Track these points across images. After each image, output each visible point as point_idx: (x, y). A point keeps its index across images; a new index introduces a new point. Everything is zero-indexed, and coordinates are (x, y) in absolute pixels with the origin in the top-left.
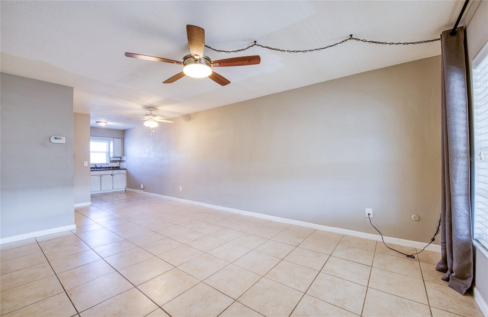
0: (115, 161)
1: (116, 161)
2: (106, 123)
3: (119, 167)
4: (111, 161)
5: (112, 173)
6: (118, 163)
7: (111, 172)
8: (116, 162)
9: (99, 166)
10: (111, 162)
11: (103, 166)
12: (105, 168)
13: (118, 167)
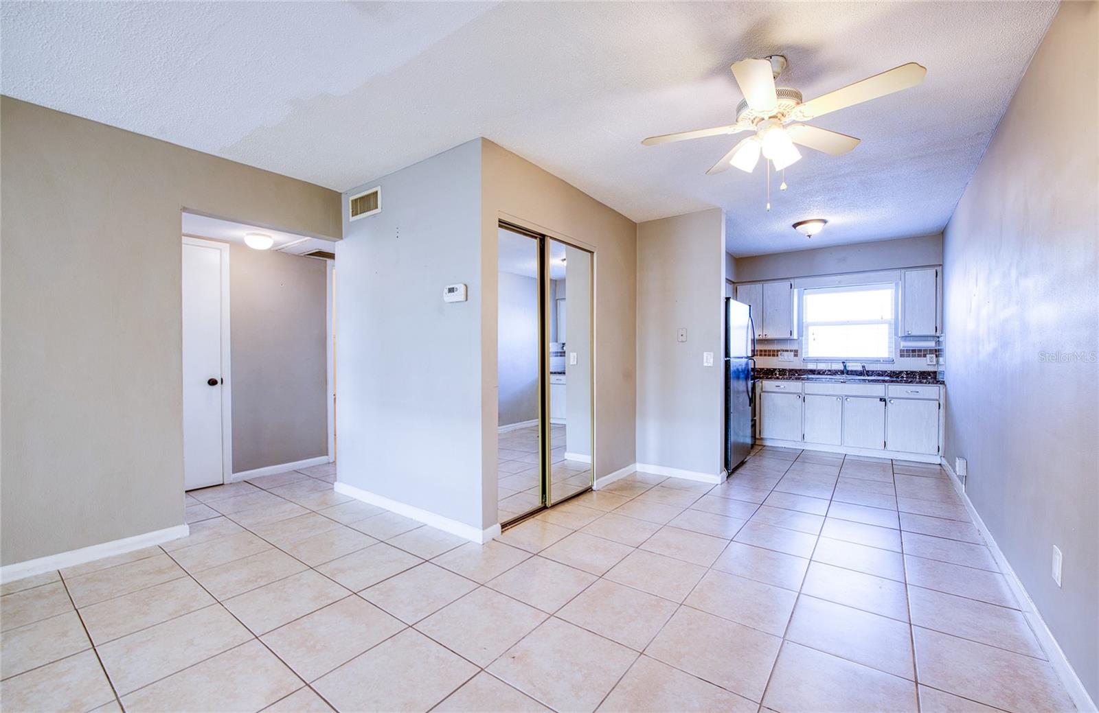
0: (920, 351)
1: (925, 350)
2: (825, 221)
3: (935, 372)
4: (901, 351)
5: (882, 395)
6: (931, 358)
7: (879, 390)
8: (925, 356)
9: (857, 367)
10: (901, 356)
11: (870, 368)
12: (879, 375)
13: (929, 373)
